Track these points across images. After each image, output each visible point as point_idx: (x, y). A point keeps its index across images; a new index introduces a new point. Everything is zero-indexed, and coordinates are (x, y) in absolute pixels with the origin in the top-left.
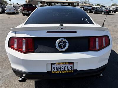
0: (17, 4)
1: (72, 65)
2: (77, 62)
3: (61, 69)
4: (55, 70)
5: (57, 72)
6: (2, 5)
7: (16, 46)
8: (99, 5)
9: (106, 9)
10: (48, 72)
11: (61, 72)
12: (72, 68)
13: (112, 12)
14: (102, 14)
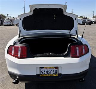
0: (13, 17)
1: (57, 70)
2: (61, 67)
3: (48, 73)
4: (43, 74)
5: (45, 75)
6: (2, 19)
7: (13, 52)
8: (82, 17)
9: (88, 20)
10: (37, 75)
11: (48, 75)
12: (57, 72)
13: (93, 23)
14: (85, 25)
